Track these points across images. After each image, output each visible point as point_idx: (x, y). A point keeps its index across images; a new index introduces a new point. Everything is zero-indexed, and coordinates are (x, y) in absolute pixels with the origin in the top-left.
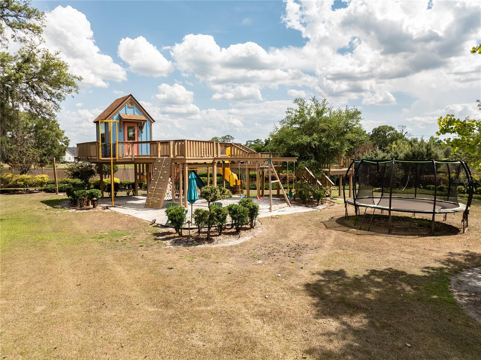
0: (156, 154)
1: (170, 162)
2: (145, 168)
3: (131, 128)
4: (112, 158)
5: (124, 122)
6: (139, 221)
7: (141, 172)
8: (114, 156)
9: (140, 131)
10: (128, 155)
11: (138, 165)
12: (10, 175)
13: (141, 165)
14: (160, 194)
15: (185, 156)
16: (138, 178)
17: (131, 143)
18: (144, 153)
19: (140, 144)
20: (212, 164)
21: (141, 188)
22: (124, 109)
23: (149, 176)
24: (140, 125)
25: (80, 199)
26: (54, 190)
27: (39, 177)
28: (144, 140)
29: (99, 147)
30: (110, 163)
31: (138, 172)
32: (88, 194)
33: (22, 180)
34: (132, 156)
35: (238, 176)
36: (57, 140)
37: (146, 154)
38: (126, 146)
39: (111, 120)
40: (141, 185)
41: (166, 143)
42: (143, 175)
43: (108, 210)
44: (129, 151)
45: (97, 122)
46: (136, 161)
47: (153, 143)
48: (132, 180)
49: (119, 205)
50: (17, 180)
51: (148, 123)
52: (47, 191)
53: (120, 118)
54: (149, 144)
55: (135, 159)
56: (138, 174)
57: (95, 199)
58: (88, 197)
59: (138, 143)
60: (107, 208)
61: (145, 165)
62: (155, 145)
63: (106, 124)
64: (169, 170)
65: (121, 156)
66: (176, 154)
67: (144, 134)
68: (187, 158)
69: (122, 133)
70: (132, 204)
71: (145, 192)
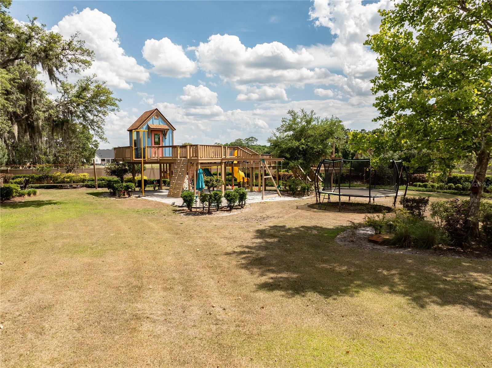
0: (176, 156)
1: (187, 162)
2: (168, 168)
3: (156, 135)
4: (142, 159)
5: (152, 131)
6: (163, 204)
7: (165, 170)
8: (144, 158)
9: (164, 138)
10: (155, 157)
11: (162, 165)
12: (59, 174)
13: (165, 165)
14: (179, 186)
15: (198, 158)
16: (163, 176)
17: (157, 147)
18: (167, 155)
19: (164, 148)
20: (220, 164)
21: (165, 185)
22: (151, 120)
23: (171, 174)
24: (164, 133)
25: (119, 191)
26: (93, 186)
27: (81, 175)
28: (167, 145)
29: (132, 151)
30: (141, 163)
31: (162, 170)
32: (125, 186)
33: (68, 178)
34: (157, 157)
35: (245, 174)
36: (87, 143)
37: (169, 156)
38: (153, 149)
39: (142, 130)
40: (165, 182)
41: (184, 146)
42: (166, 173)
43: (140, 198)
44: (155, 154)
45: (130, 131)
46: (161, 161)
47: (174, 147)
48: (158, 178)
49: (148, 196)
50: (64, 178)
51: (170, 131)
52: (88, 186)
53: (148, 127)
54: (171, 148)
55: (160, 160)
56: (162, 172)
57: (130, 190)
58: (125, 189)
59: (162, 147)
60: (139, 197)
61: (168, 165)
62: (176, 149)
63: (138, 133)
64: (185, 168)
65: (149, 157)
66: (191, 156)
67: (167, 140)
68: (199, 158)
69: (150, 139)
70: (158, 195)
71: (168, 188)
